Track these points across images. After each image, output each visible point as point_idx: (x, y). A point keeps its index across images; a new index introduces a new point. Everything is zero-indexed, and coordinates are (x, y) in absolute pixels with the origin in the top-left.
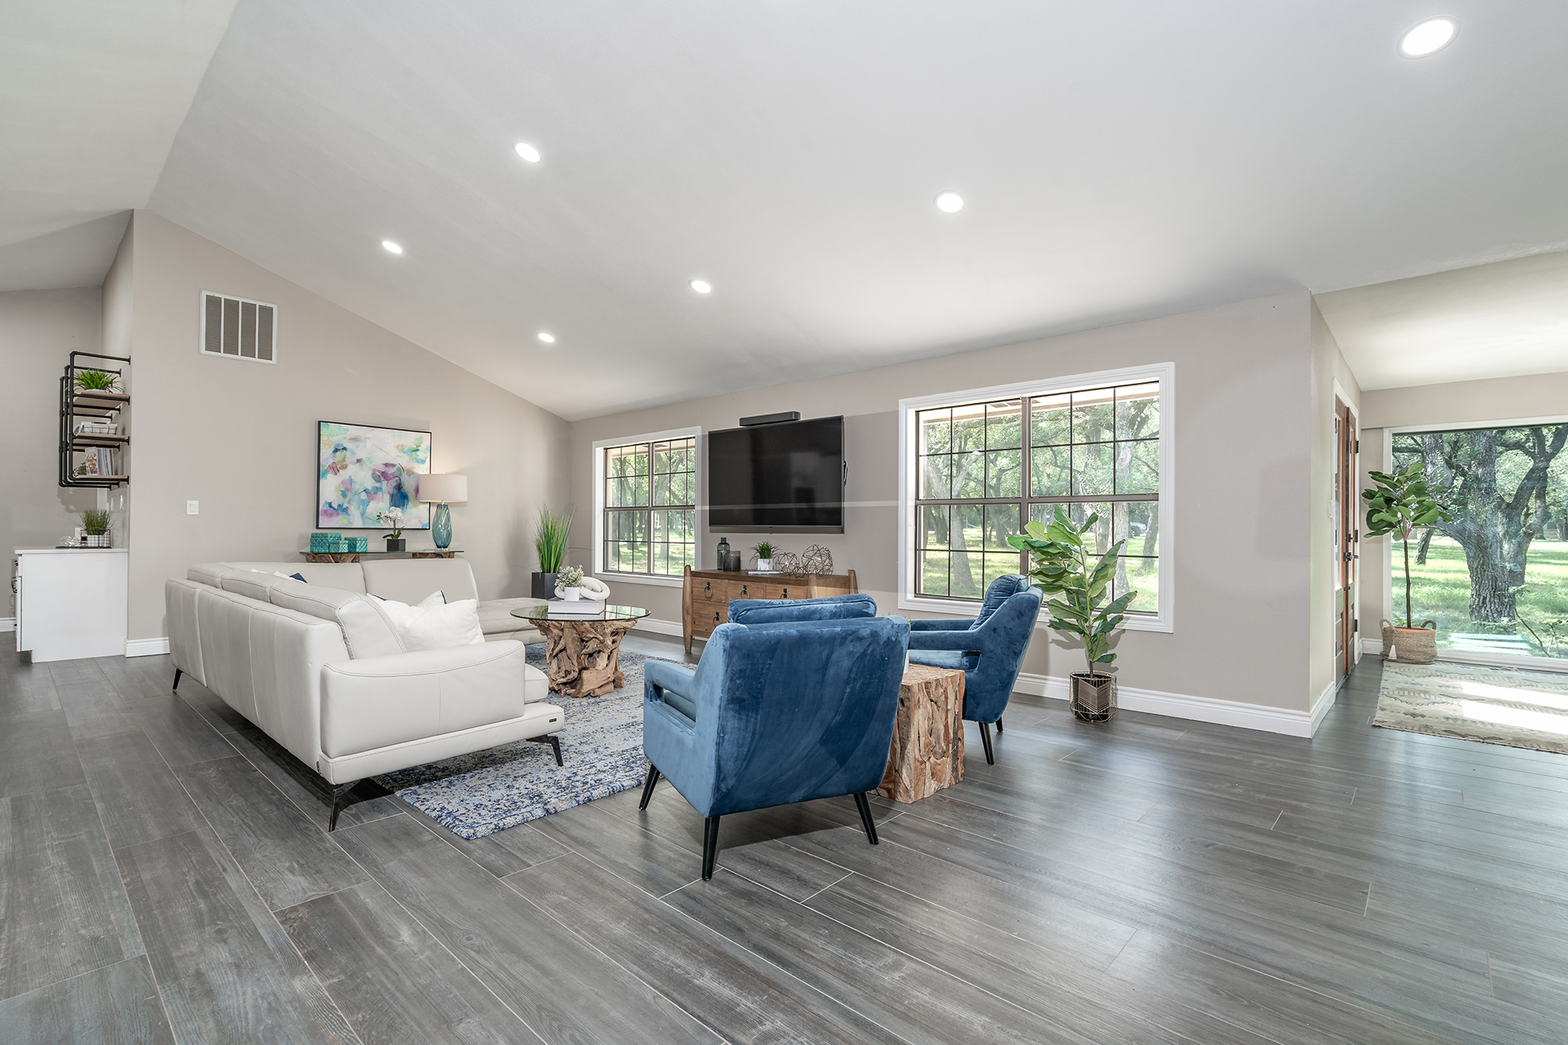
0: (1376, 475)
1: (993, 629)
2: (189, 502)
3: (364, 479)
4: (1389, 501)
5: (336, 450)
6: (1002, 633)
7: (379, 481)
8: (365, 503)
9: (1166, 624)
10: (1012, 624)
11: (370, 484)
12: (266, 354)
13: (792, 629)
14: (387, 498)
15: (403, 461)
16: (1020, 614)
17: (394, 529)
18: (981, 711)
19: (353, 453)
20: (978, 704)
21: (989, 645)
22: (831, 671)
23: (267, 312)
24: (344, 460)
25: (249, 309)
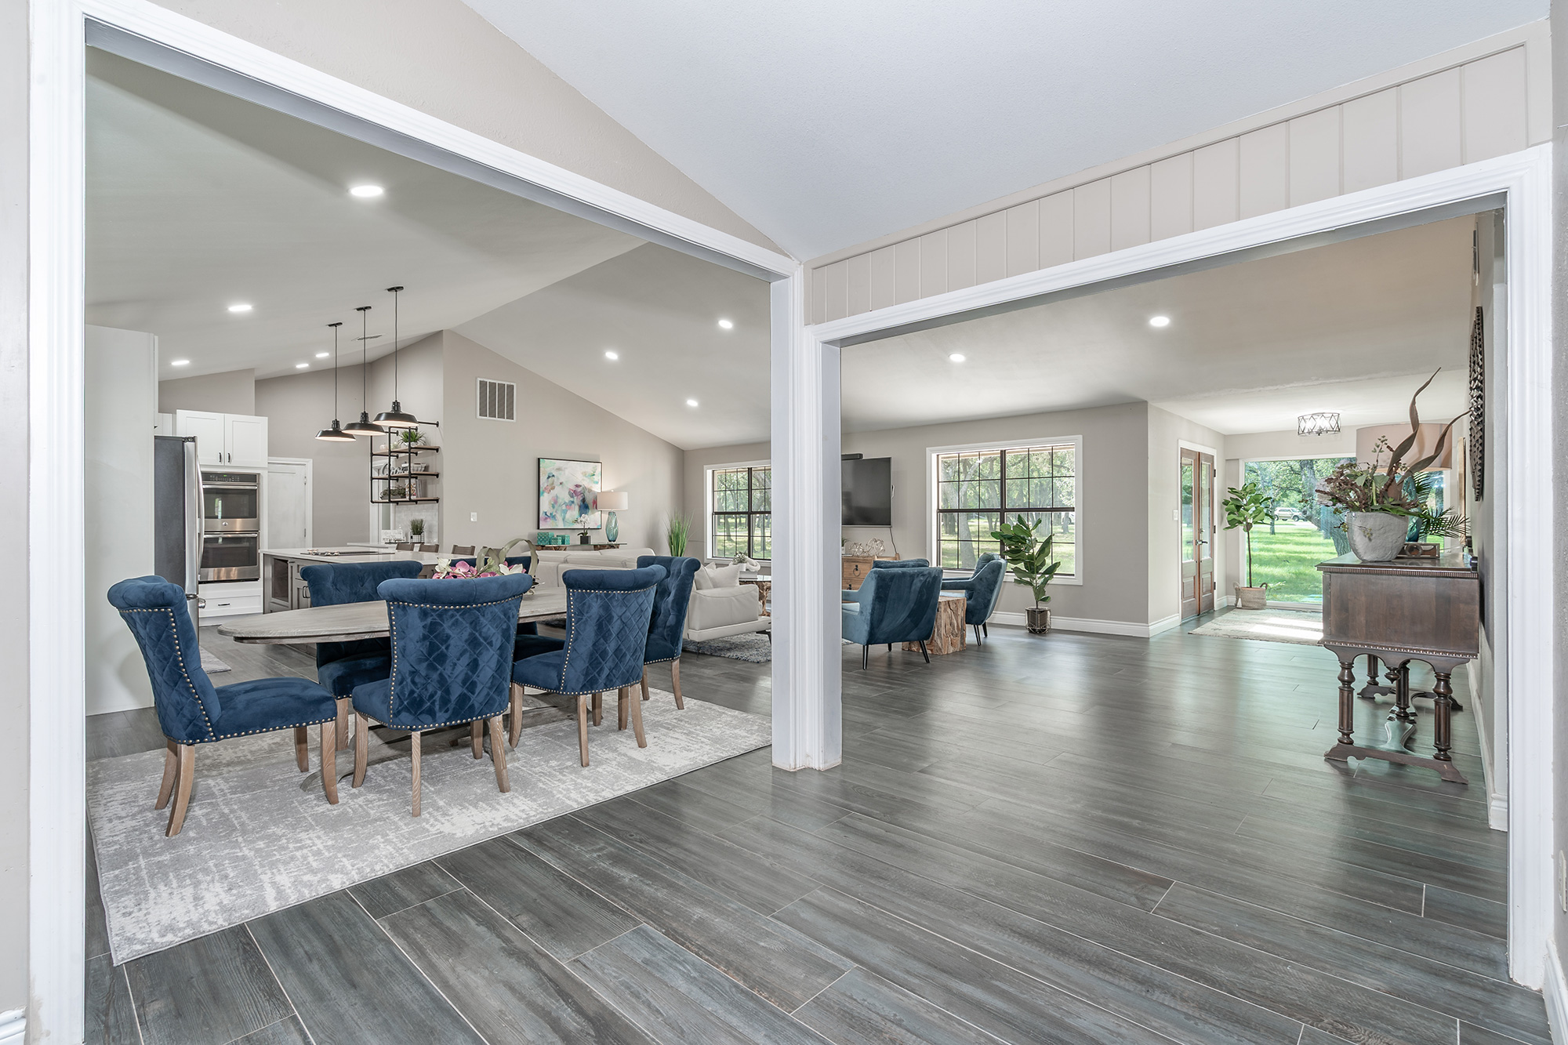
0: (1232, 491)
1: (980, 579)
2: (472, 514)
3: (565, 497)
4: (1238, 507)
5: (549, 477)
6: (985, 581)
7: (572, 497)
8: (565, 512)
9: (1078, 580)
10: (989, 576)
11: (567, 499)
12: (511, 417)
13: (899, 570)
14: (577, 508)
15: (586, 483)
16: (993, 571)
17: (584, 529)
18: (974, 619)
19: (558, 479)
20: (973, 616)
21: (978, 587)
22: (913, 587)
23: (511, 388)
24: (553, 484)
25: (502, 386)
